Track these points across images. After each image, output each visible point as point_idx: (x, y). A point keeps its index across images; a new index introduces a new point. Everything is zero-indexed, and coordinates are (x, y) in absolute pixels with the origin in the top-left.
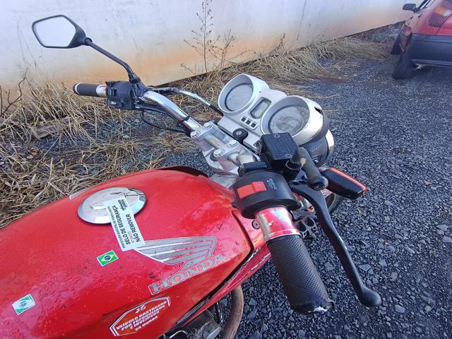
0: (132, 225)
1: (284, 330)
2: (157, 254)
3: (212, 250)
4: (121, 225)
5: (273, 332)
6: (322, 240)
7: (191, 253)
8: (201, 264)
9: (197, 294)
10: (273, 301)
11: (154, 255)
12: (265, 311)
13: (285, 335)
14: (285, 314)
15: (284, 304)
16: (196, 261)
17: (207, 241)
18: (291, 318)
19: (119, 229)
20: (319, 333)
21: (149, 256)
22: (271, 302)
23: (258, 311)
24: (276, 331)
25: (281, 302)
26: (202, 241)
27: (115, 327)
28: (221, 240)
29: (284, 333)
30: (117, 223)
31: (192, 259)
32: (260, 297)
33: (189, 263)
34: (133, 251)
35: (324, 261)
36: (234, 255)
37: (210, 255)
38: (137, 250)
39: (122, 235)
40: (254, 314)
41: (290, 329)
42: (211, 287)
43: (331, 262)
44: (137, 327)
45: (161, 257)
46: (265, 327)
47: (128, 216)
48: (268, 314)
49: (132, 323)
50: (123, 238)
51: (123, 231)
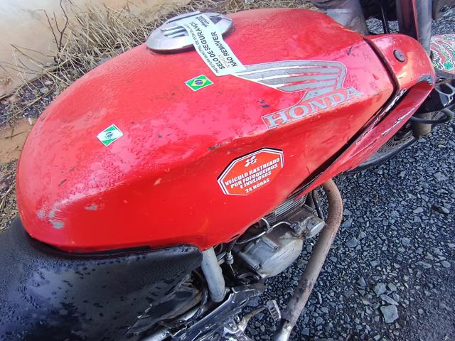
0: (222, 48)
1: (384, 237)
2: (265, 79)
3: (342, 79)
4: (207, 47)
5: (372, 239)
6: (431, 149)
7: (313, 81)
8: (329, 97)
9: (316, 157)
10: (371, 211)
11: (261, 79)
12: (362, 220)
13: (386, 242)
14: (385, 223)
15: (383, 214)
16: (321, 92)
17: (333, 67)
18: (393, 227)
19: (206, 52)
20: (427, 241)
21: (256, 80)
22: (368, 213)
23: (354, 220)
24: (375, 239)
25: (380, 212)
26: (325, 67)
27: (224, 181)
28: (352, 69)
29: (385, 240)
30: (202, 45)
31: (316, 89)
32: (355, 208)
33: (312, 92)
34: (231, 77)
35: (433, 172)
36: (372, 93)
37: (339, 86)
38: (236, 75)
39: (211, 59)
40: (350, 222)
41: (392, 237)
42: (333, 147)
43: (443, 172)
44: (248, 187)
45: (273, 82)
46: (363, 234)
47: (213, 34)
48: (365, 223)
49: (242, 180)
50: (214, 63)
51: (211, 54)
